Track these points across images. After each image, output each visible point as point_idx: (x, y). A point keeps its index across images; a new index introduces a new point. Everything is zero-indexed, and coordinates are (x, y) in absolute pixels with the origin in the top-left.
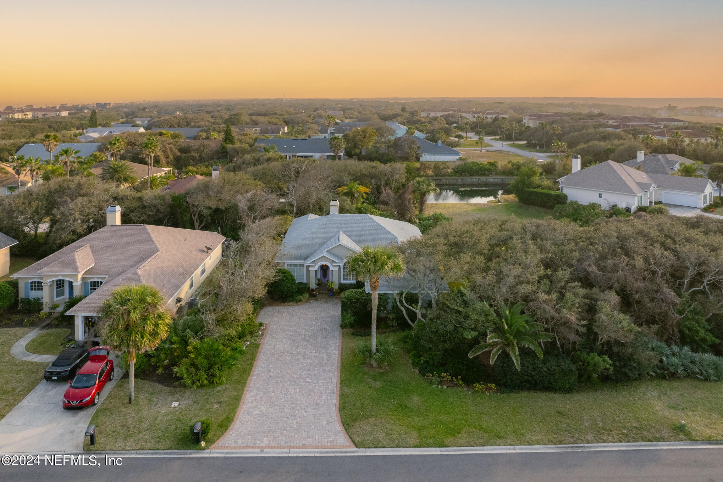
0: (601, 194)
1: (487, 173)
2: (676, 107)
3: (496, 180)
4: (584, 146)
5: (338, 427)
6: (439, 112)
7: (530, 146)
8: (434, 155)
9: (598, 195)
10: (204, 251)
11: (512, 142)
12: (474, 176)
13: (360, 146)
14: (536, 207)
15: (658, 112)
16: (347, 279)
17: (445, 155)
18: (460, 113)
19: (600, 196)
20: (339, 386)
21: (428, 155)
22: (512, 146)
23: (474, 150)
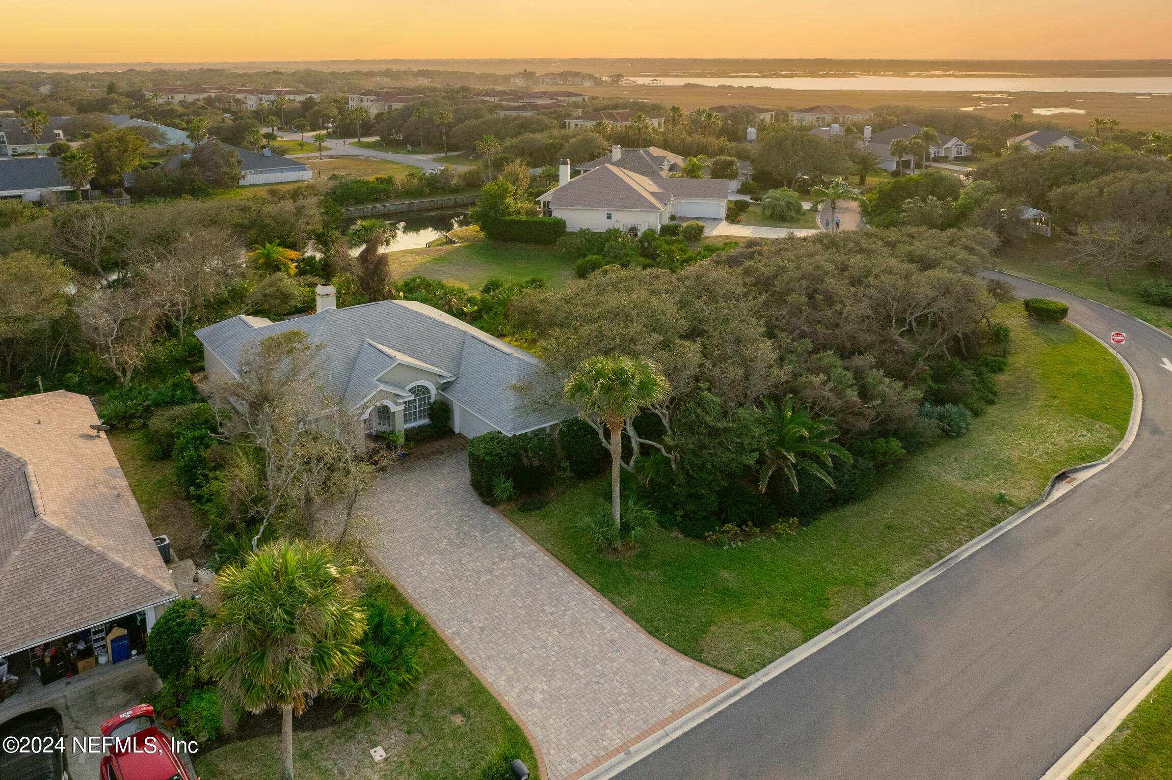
0: (610, 214)
1: (383, 196)
2: (533, 73)
3: (400, 207)
4: (514, 141)
5: (686, 663)
6: (190, 92)
7: (387, 144)
8: (261, 173)
9: (606, 216)
10: (90, 437)
11: (357, 140)
12: (363, 203)
13: (118, 169)
14: (520, 244)
15: (512, 80)
16: (410, 420)
17: (281, 170)
18: (231, 94)
19: (609, 217)
20: (606, 601)
21: (251, 174)
22: (360, 145)
23: (308, 158)
